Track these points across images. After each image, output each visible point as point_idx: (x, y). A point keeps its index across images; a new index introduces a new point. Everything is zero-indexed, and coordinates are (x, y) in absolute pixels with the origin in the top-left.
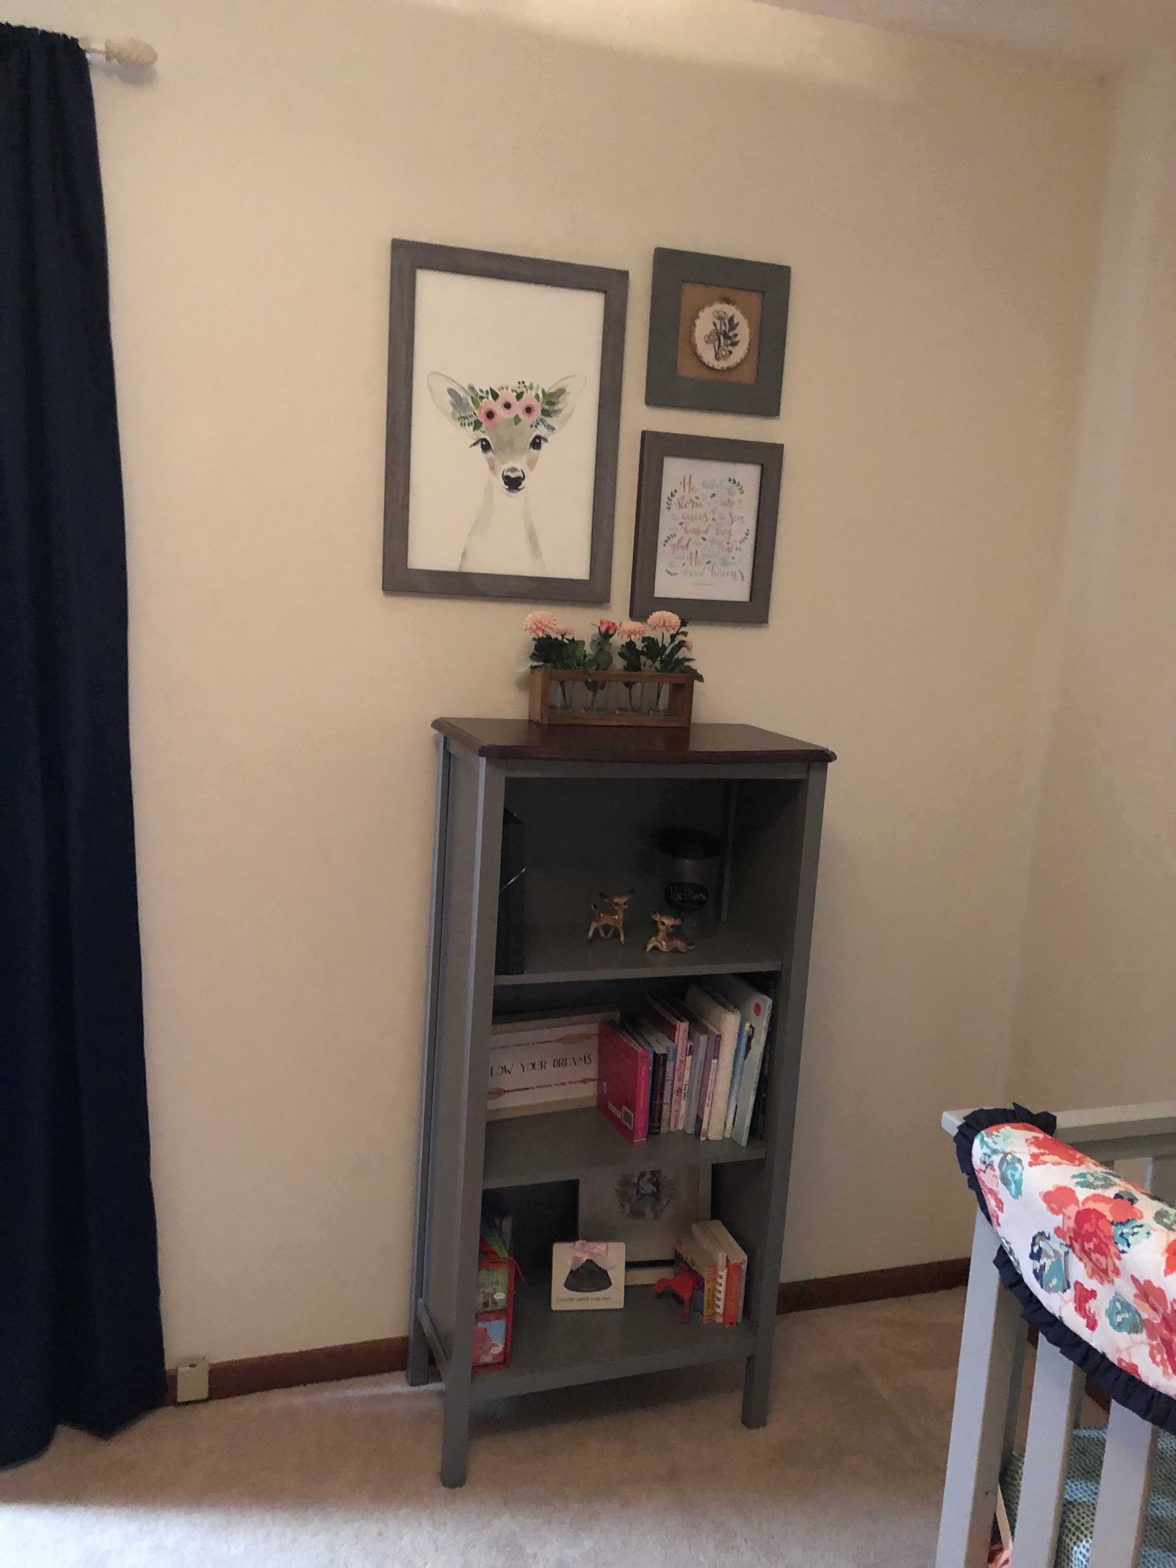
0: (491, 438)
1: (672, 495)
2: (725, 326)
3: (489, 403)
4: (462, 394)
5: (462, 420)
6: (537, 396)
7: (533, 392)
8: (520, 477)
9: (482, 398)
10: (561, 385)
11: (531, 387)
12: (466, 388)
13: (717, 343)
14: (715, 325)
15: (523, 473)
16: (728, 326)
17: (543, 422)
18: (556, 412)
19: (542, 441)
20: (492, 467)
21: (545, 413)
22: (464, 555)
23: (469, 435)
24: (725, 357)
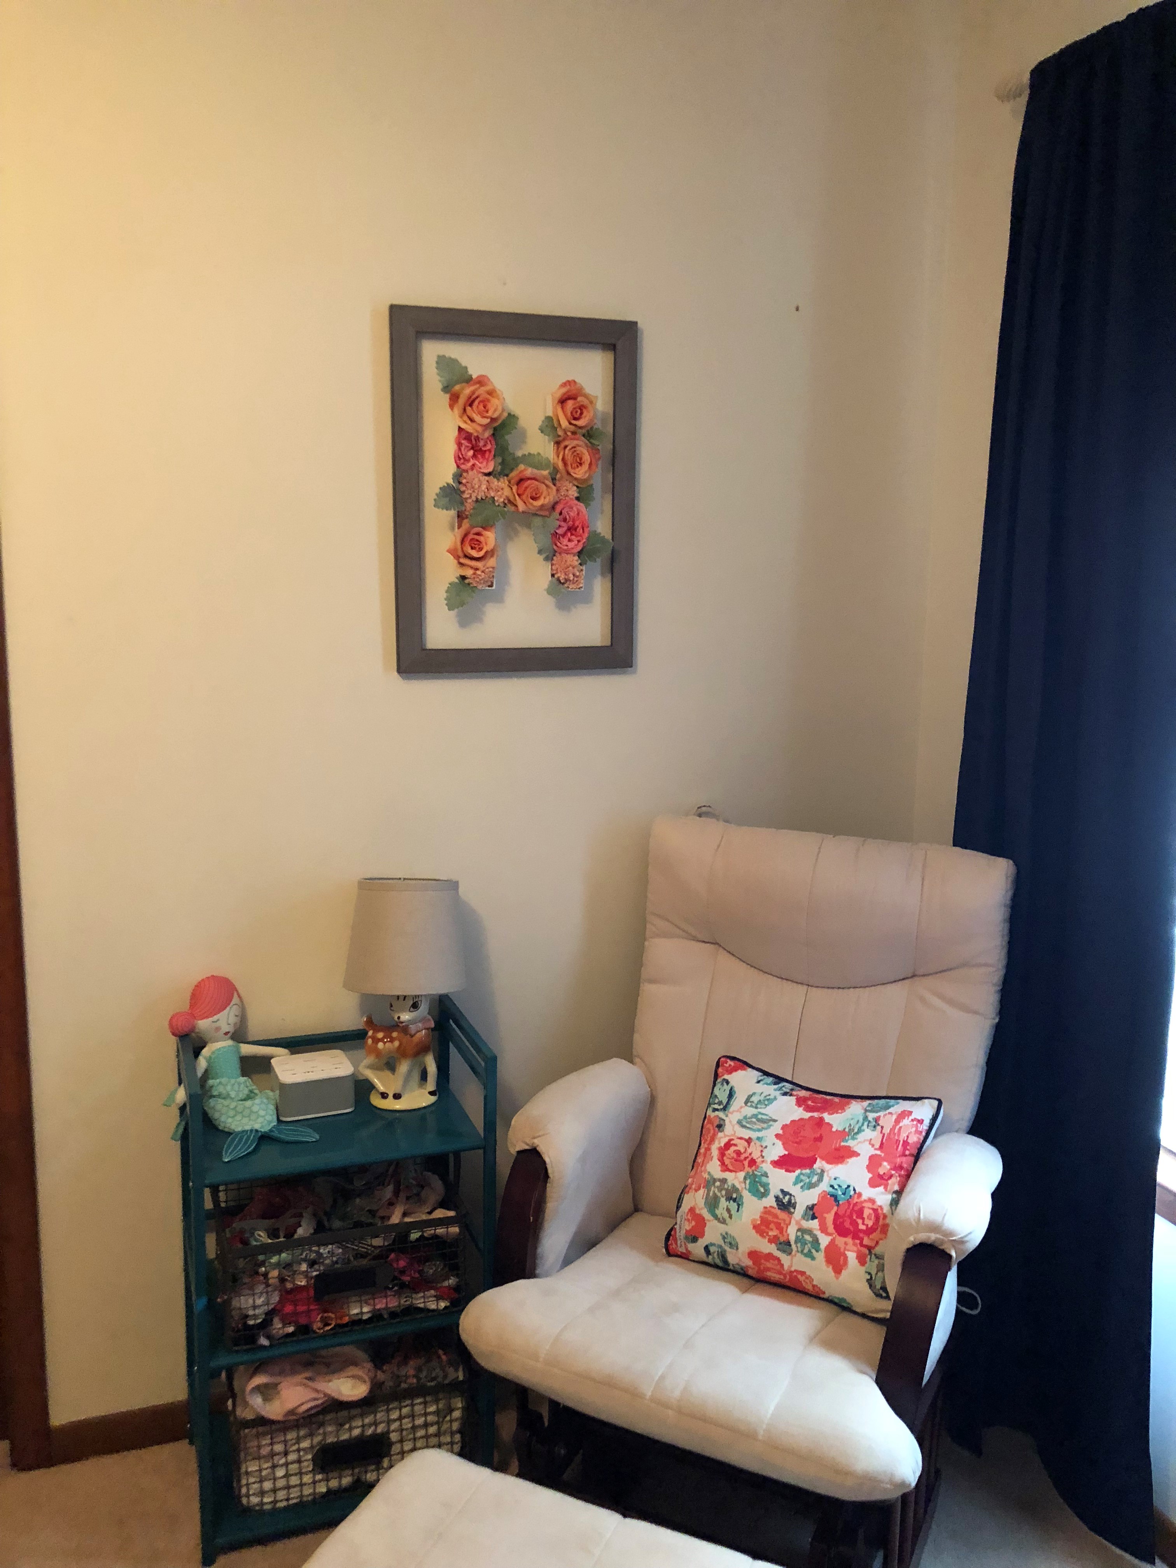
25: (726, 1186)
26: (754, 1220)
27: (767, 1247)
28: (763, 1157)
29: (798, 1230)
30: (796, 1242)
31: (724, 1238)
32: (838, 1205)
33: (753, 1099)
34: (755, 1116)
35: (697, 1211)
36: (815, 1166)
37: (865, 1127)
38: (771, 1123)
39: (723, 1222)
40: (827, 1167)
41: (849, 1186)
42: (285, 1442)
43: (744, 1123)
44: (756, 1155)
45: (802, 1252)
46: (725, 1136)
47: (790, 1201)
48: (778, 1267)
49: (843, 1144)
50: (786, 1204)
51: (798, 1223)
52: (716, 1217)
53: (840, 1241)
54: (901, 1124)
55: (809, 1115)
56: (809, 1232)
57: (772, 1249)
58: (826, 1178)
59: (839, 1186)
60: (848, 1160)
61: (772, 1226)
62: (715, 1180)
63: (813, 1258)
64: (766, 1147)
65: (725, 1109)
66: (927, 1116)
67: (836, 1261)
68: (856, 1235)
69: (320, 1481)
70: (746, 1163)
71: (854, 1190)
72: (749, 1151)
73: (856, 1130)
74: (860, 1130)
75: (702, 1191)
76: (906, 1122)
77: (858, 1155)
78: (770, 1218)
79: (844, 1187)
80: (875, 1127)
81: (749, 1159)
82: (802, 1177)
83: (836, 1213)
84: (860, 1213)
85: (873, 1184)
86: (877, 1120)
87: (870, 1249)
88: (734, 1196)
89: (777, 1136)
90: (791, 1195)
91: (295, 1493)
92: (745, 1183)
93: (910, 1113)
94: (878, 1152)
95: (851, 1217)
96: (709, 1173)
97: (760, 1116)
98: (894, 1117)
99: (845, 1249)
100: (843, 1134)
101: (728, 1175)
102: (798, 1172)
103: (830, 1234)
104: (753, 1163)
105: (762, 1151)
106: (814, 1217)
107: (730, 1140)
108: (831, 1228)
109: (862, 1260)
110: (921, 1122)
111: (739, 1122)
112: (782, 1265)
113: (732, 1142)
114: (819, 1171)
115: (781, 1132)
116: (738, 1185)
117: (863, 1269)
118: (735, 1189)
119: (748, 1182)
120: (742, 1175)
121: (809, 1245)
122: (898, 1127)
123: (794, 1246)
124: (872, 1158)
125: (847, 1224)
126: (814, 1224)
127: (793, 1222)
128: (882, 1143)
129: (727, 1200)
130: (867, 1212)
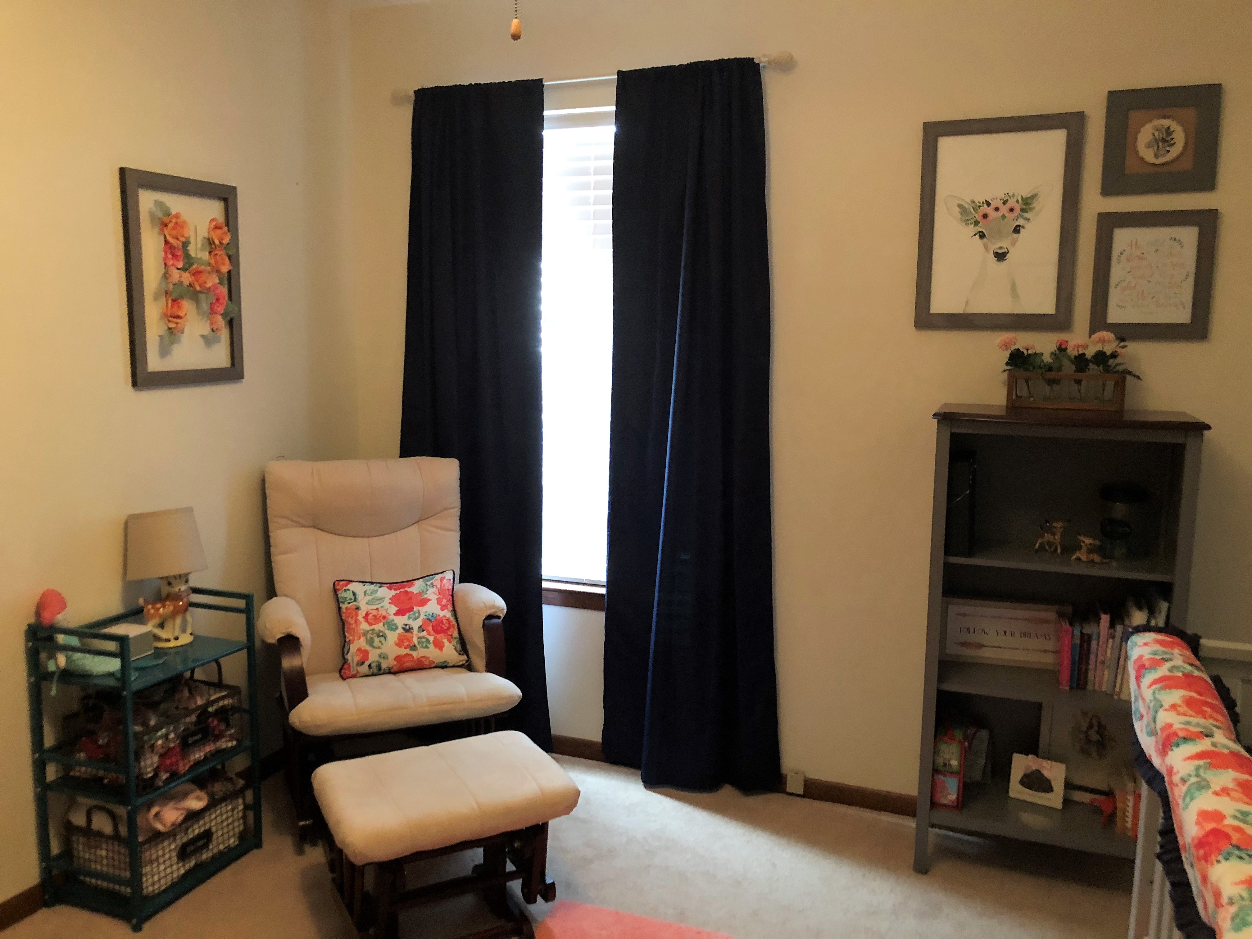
0: (986, 231)
1: (1122, 254)
2: (1163, 134)
3: (985, 209)
4: (966, 206)
5: (967, 222)
6: (1017, 201)
7: (1015, 199)
8: (1005, 252)
9: (981, 206)
10: (1034, 192)
11: (1013, 196)
12: (969, 202)
13: (1156, 147)
14: (1153, 135)
15: (1007, 249)
16: (1165, 134)
17: (1022, 216)
18: (1031, 209)
19: (1021, 228)
20: (986, 247)
21: (1023, 210)
22: (967, 303)
23: (972, 229)
24: (1164, 155)
25: (375, 632)
26: (395, 641)
27: (403, 651)
28: (388, 614)
29: (418, 638)
30: (418, 644)
31: (380, 656)
32: (432, 622)
33: (367, 592)
34: (373, 599)
35: (363, 649)
36: (414, 610)
37: (428, 588)
38: (383, 599)
39: (379, 648)
40: (420, 608)
41: (433, 613)
42: (163, 848)
43: (370, 603)
44: (384, 614)
45: (422, 647)
46: (363, 611)
47: (409, 627)
48: (412, 659)
49: (422, 597)
50: (408, 629)
51: (417, 635)
52: (374, 647)
53: (439, 636)
54: (444, 583)
55: (398, 592)
56: (423, 637)
57: (408, 651)
58: (422, 613)
59: (430, 614)
60: (427, 603)
61: (405, 641)
62: (368, 632)
63: (428, 648)
64: (387, 609)
65: (355, 600)
66: (451, 577)
67: (439, 645)
68: (444, 632)
69: (181, 867)
70: (381, 618)
71: (436, 614)
72: (380, 613)
73: (425, 590)
74: (427, 590)
75: (362, 639)
76: (445, 581)
77: (430, 600)
78: (403, 638)
79: (431, 614)
80: (433, 587)
81: (382, 617)
82: (411, 616)
83: (432, 626)
84: (442, 622)
85: (442, 609)
86: (432, 584)
87: (451, 636)
88: (381, 634)
89: (390, 603)
90: (409, 625)
91: (169, 878)
92: (384, 627)
93: (445, 578)
94: (439, 596)
95: (439, 625)
96: (363, 629)
97: (376, 598)
98: (439, 580)
99: (442, 639)
100: (420, 594)
101: (375, 627)
102: (408, 615)
103: (433, 635)
104: (384, 617)
105: (386, 612)
106: (423, 631)
107: (367, 612)
108: (432, 632)
109: (450, 641)
110: (450, 580)
111: (367, 603)
112: (413, 657)
113: (369, 613)
114: (417, 611)
115: (390, 601)
116: (382, 629)
117: (451, 645)
118: (381, 631)
119: (386, 626)
120: (381, 624)
121: (425, 643)
122: (443, 584)
123: (417, 646)
124: (437, 599)
125: (439, 628)
126: (425, 633)
127: (414, 636)
128: (439, 593)
129: (378, 637)
130: (445, 621)
